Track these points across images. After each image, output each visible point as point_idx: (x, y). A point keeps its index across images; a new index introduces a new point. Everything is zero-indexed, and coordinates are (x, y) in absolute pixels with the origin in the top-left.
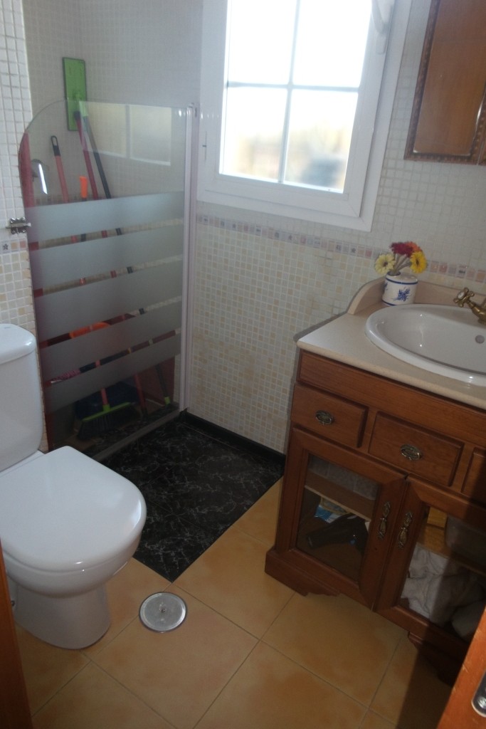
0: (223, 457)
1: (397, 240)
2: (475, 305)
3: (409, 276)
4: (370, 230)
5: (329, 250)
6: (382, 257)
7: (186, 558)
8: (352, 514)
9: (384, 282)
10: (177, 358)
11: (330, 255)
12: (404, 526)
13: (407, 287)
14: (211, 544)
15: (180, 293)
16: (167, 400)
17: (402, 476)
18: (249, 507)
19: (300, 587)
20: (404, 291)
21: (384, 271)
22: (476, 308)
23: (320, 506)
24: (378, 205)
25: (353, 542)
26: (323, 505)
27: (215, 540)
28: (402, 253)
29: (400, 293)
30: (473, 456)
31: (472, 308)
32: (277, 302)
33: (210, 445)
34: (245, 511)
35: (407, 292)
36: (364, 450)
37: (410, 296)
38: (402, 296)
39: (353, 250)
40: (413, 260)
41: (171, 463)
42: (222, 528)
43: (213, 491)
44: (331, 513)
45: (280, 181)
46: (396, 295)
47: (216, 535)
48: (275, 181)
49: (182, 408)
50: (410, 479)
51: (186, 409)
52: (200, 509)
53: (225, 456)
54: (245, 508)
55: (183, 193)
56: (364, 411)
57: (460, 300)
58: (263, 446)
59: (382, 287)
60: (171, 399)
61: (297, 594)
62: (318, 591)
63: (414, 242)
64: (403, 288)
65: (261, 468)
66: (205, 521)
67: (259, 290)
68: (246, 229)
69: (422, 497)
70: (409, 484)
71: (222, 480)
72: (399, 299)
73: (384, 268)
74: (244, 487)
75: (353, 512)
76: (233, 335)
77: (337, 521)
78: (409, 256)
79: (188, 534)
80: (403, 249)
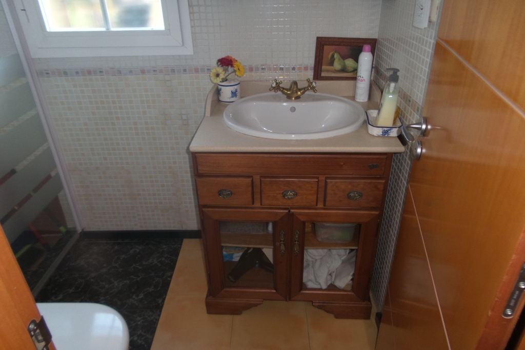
0: (132, 252)
1: (220, 57)
2: (283, 88)
3: (234, 80)
4: (192, 54)
5: (166, 74)
6: (214, 71)
7: (147, 336)
8: (249, 248)
9: (218, 87)
10: (60, 195)
11: (167, 77)
12: (295, 241)
13: (235, 87)
14: (159, 315)
15: (46, 140)
16: (62, 229)
17: (287, 211)
18: (171, 277)
19: (235, 310)
20: (234, 91)
21: (218, 80)
22: (284, 90)
23: (224, 253)
24: (193, 34)
25: (257, 265)
26: (226, 252)
27: (161, 312)
28: (228, 65)
29: (232, 92)
30: (326, 182)
31: (282, 91)
32: (135, 123)
33: (116, 247)
34: (170, 281)
35: (236, 91)
36: (257, 204)
37: (238, 93)
38: (234, 94)
39: (185, 70)
40: (236, 69)
41: (93, 275)
42: (161, 301)
43: (138, 279)
44: (233, 254)
45: (108, 29)
46: (230, 95)
47: (159, 308)
48: (104, 29)
49: (79, 230)
50: (292, 211)
51: (83, 230)
52: (137, 296)
53: (133, 250)
54: (169, 279)
55: (18, 55)
56: (251, 179)
57: (274, 88)
58: (158, 231)
59: (218, 92)
60: (65, 226)
61: (235, 317)
62: (248, 307)
63: (230, 56)
64: (233, 89)
65: (164, 246)
66: (146, 302)
67: (118, 118)
68: (89, 73)
69: (302, 218)
70: (293, 214)
71: (140, 268)
72: (232, 97)
73: (218, 78)
74: (160, 265)
75: (250, 246)
76: (105, 159)
77: (242, 258)
78: (232, 66)
79: (138, 318)
80: (226, 62)
